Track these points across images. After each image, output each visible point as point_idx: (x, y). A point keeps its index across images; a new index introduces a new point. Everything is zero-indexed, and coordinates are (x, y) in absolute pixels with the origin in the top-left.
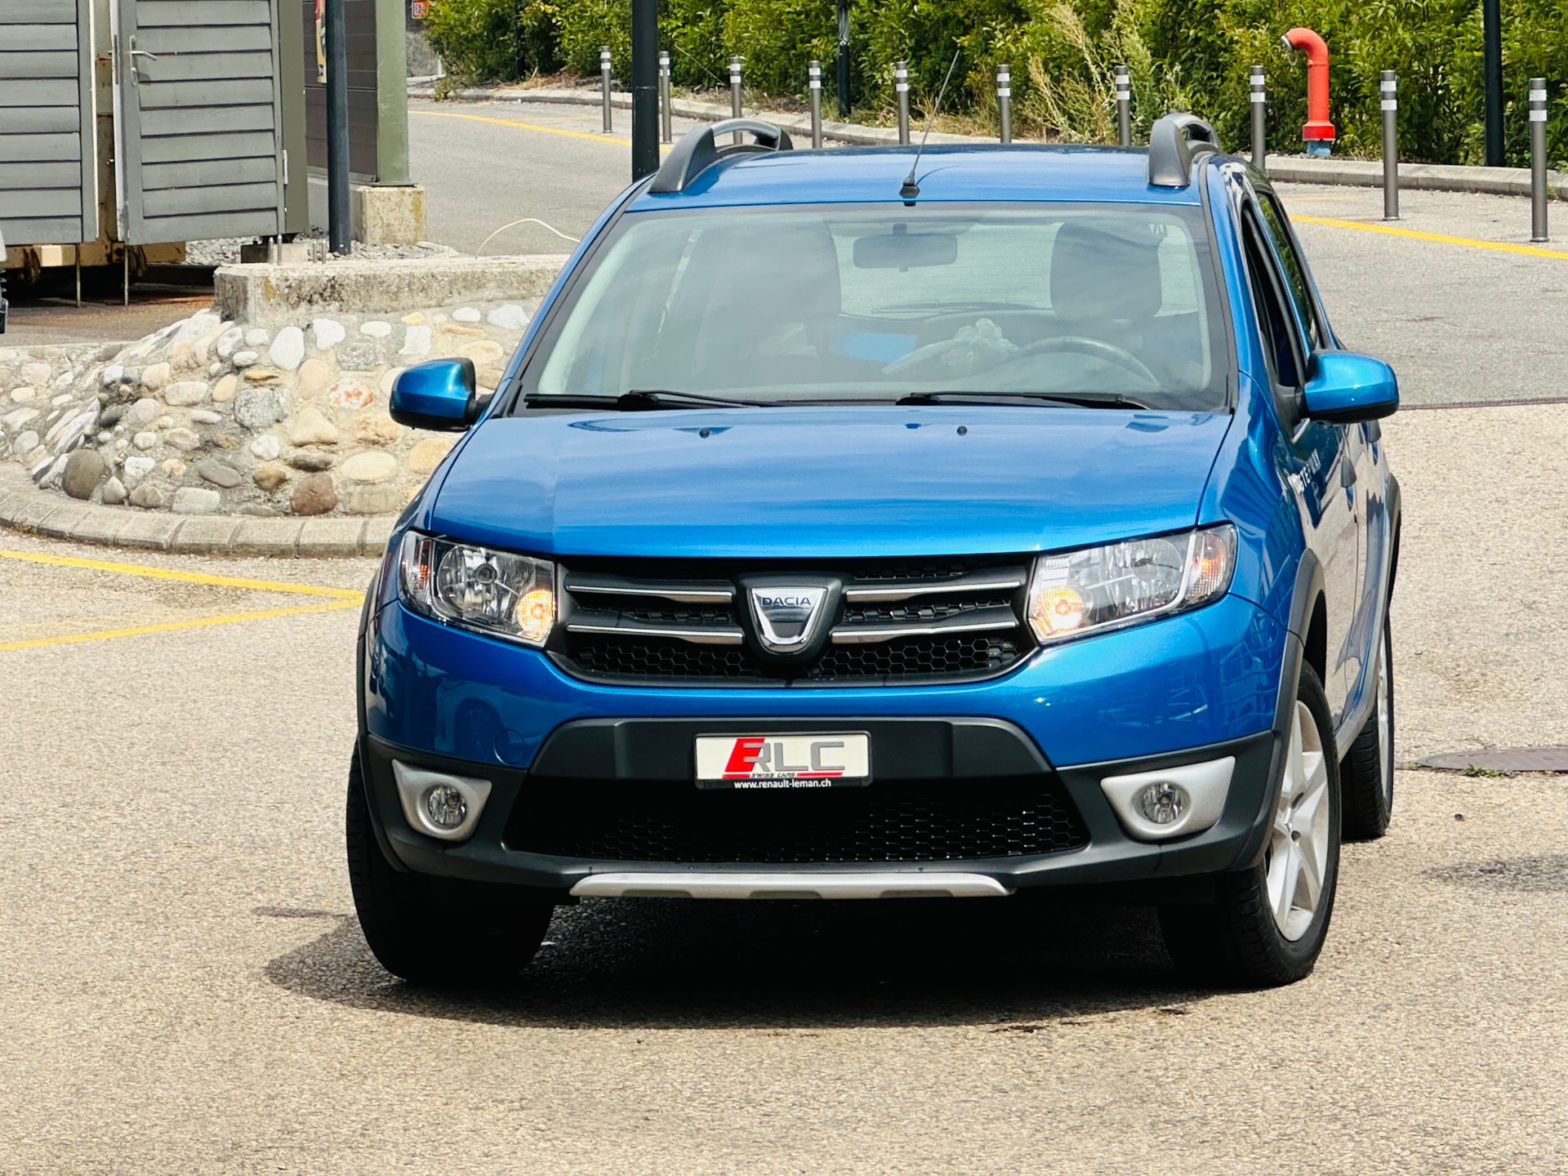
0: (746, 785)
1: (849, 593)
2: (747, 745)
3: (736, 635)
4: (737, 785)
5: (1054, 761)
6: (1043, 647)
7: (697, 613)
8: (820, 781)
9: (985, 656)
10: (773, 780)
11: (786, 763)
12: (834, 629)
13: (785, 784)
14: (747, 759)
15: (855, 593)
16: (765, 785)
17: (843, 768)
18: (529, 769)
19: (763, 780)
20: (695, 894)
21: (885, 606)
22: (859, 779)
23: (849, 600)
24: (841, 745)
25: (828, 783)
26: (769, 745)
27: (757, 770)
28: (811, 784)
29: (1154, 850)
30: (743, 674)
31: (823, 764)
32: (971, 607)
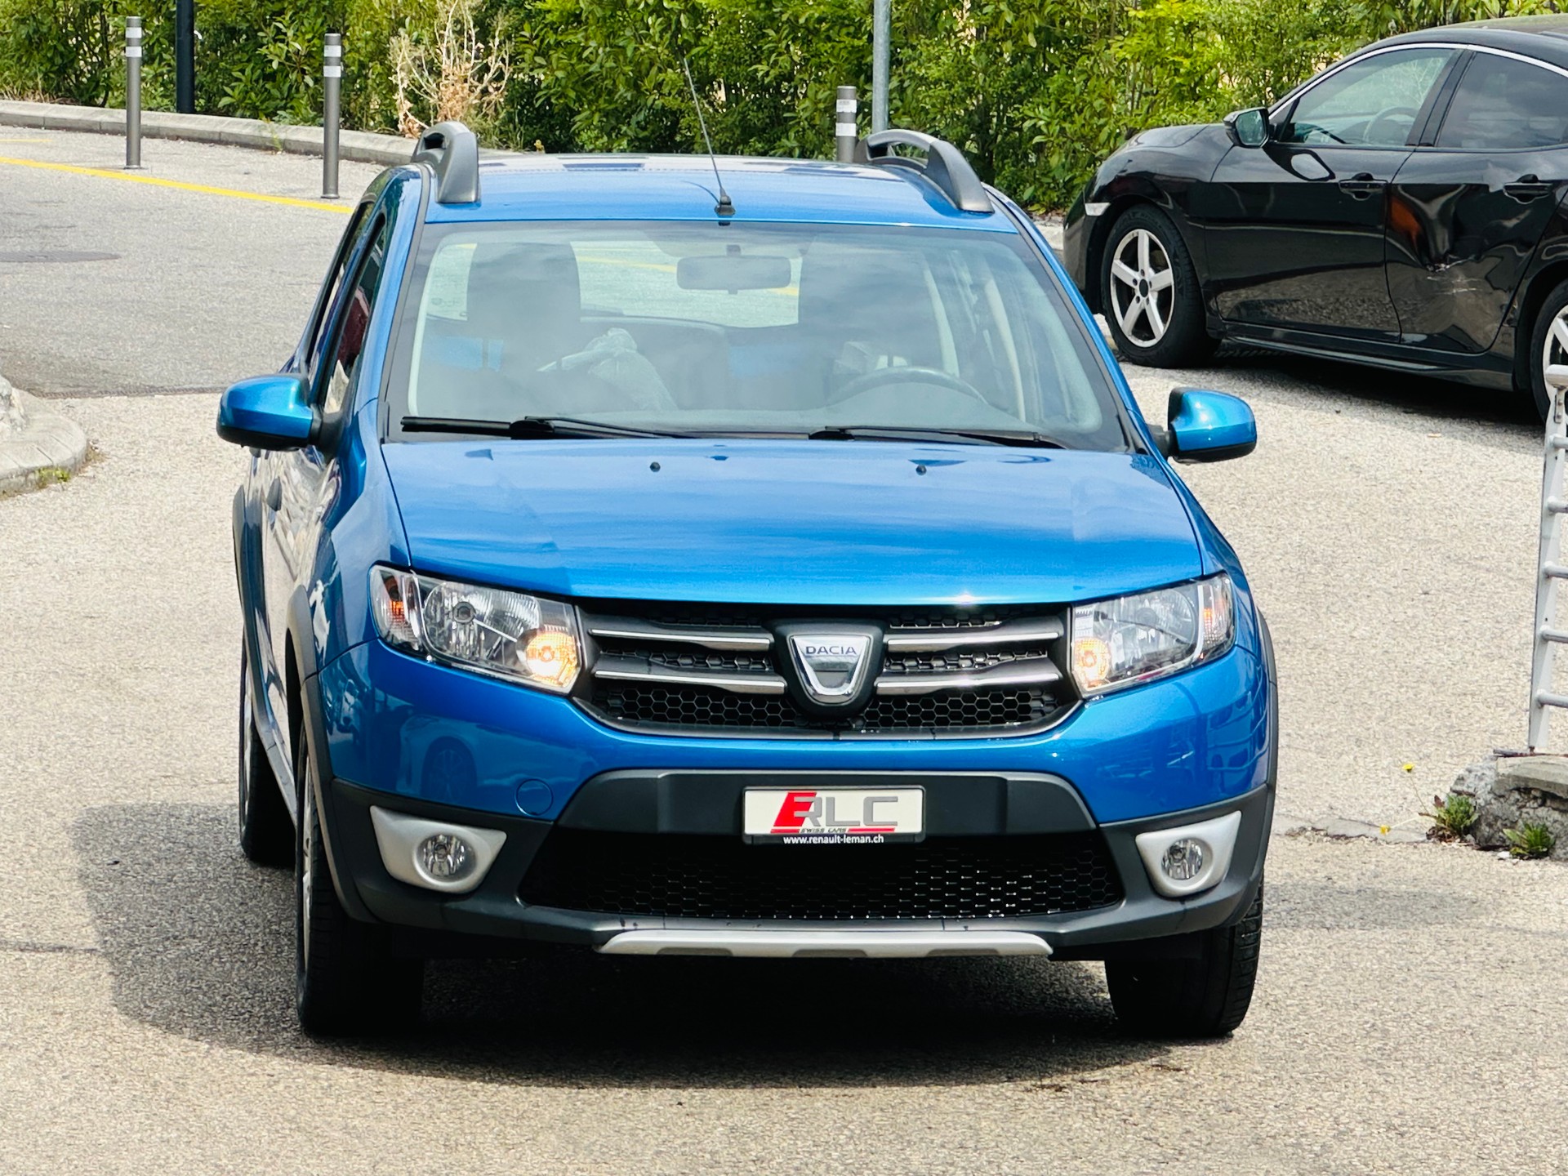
0: (795, 841)
1: (890, 643)
2: (797, 799)
3: (778, 684)
4: (787, 841)
5: (1099, 819)
6: (1085, 701)
7: (728, 658)
8: (872, 837)
9: (1028, 709)
10: (824, 836)
11: (837, 819)
12: (878, 679)
13: (837, 840)
14: (797, 814)
15: (896, 641)
16: (815, 840)
17: (895, 824)
18: (556, 821)
19: (813, 836)
20: (736, 952)
21: (927, 656)
22: (913, 835)
23: (890, 649)
24: (895, 800)
25: (880, 839)
26: (821, 799)
27: (807, 825)
28: (863, 840)
29: (1176, 907)
30: (785, 724)
31: (875, 819)
32: (1010, 658)
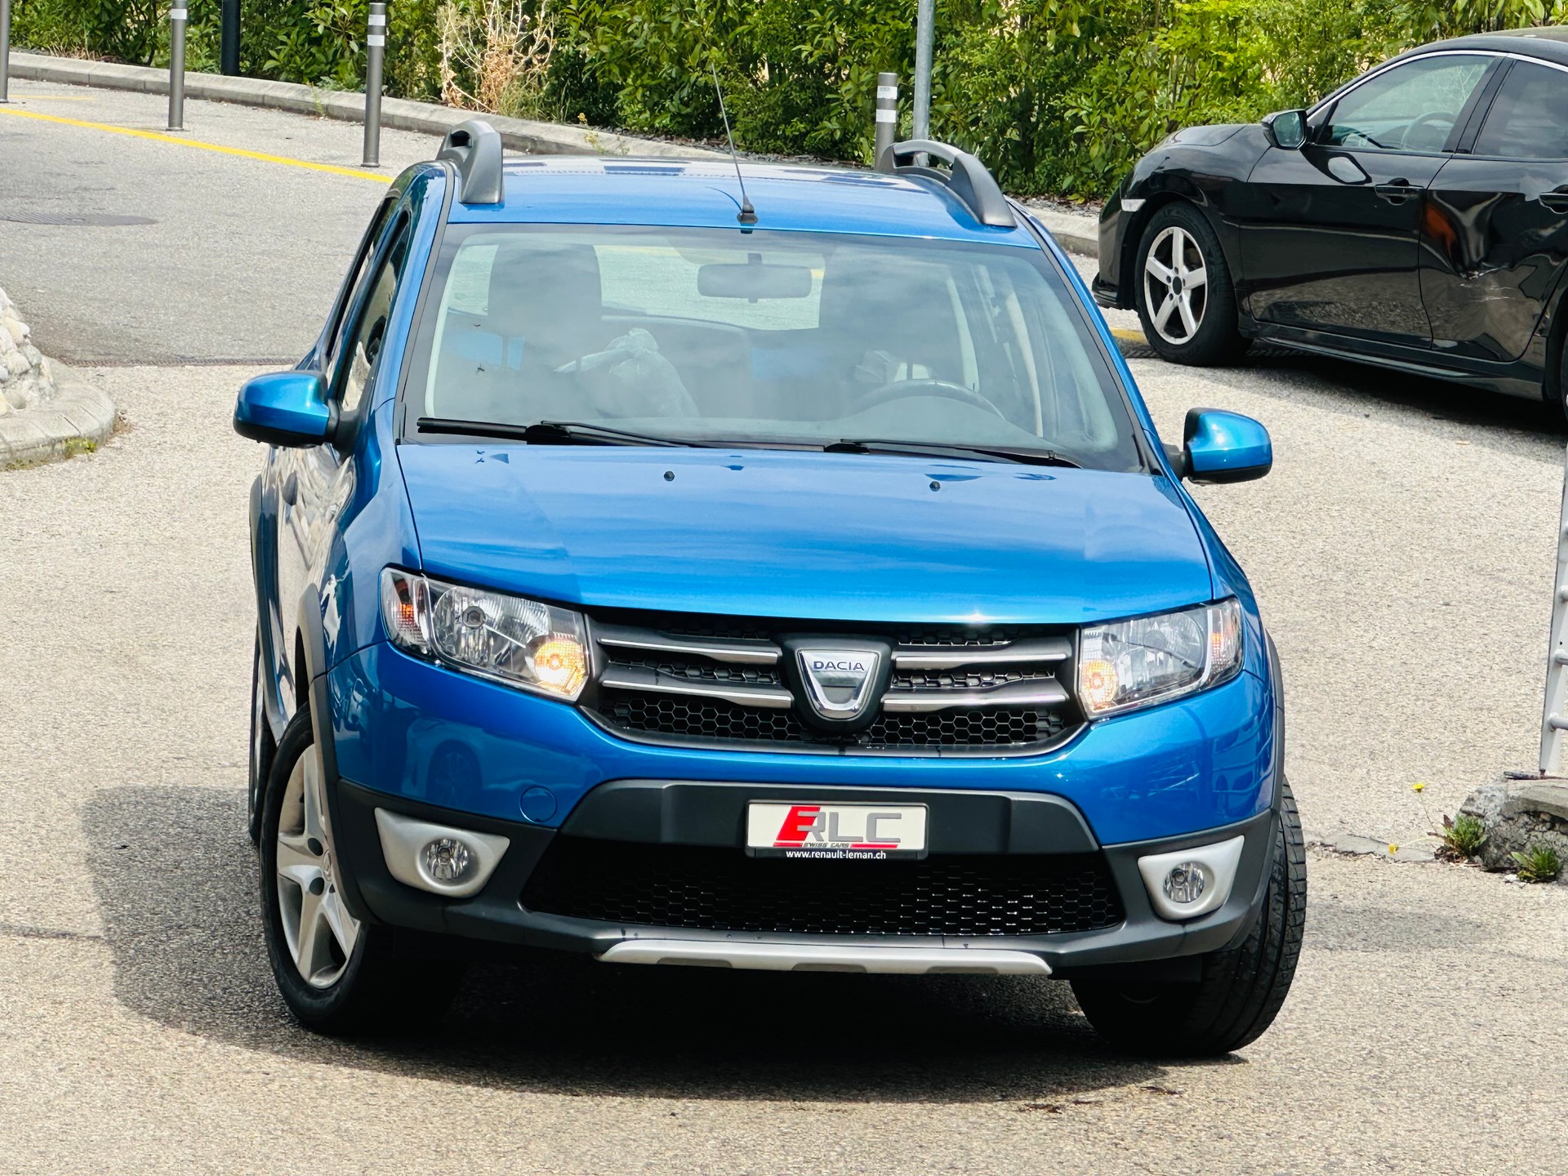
1: (898, 659)
2: (801, 814)
3: (784, 698)
5: (1102, 840)
6: (1092, 722)
7: (737, 671)
8: (874, 853)
9: (1034, 729)
11: (840, 834)
12: (886, 696)
13: (839, 855)
14: (801, 828)
15: (904, 659)
17: (899, 841)
18: (559, 829)
20: (736, 964)
21: (935, 674)
23: (899, 666)
24: (899, 817)
25: (882, 855)
26: (824, 814)
27: (811, 839)
28: (866, 856)
29: (1177, 930)
30: (790, 738)
31: (879, 836)
32: (1017, 678)
